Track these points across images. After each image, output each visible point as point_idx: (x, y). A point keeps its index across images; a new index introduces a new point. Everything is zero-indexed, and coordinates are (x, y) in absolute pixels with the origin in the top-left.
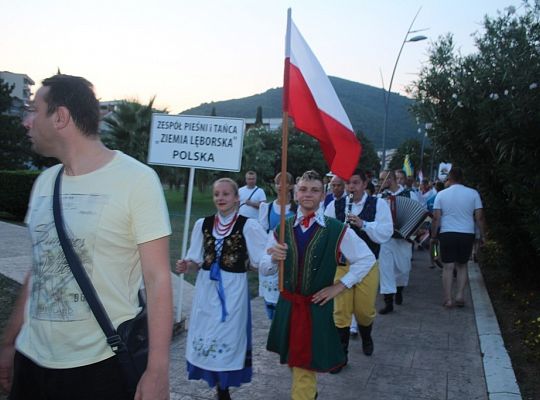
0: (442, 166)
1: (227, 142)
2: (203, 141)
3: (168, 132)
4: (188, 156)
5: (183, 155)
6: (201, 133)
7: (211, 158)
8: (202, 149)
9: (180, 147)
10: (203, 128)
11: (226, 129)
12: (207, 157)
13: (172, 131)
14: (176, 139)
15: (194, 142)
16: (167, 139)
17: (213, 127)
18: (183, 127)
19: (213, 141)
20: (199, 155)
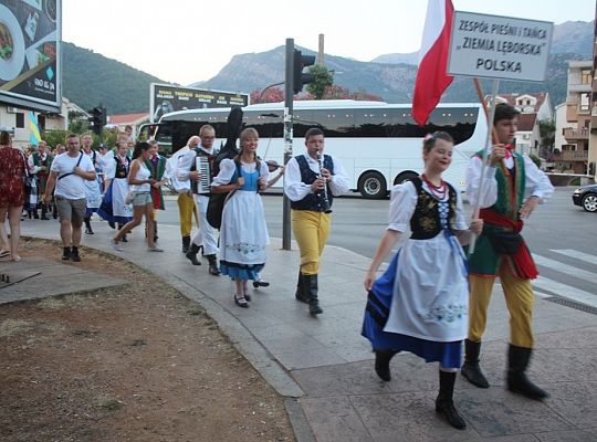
1: (535, 49)
2: (510, 48)
3: (472, 35)
4: (493, 66)
5: (489, 64)
6: (508, 38)
7: (519, 68)
8: (512, 57)
9: (485, 54)
10: (512, 31)
12: (514, 66)
13: (477, 35)
14: (482, 44)
15: (501, 48)
16: (470, 43)
17: (523, 31)
18: (489, 29)
19: (521, 48)
20: (505, 64)
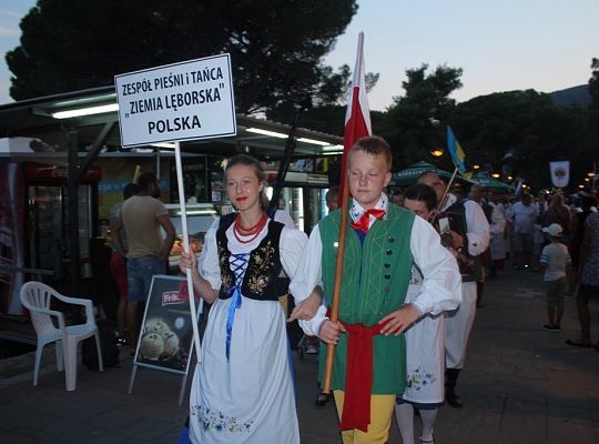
0: (554, 166)
1: (212, 95)
2: (181, 100)
3: (136, 97)
5: (161, 127)
6: (176, 90)
7: (197, 122)
8: (186, 111)
9: (155, 116)
10: (178, 81)
11: (207, 75)
12: (190, 124)
13: (142, 96)
14: (149, 105)
15: (170, 104)
16: (137, 107)
17: (191, 76)
18: (152, 86)
19: (194, 98)
20: (180, 122)
